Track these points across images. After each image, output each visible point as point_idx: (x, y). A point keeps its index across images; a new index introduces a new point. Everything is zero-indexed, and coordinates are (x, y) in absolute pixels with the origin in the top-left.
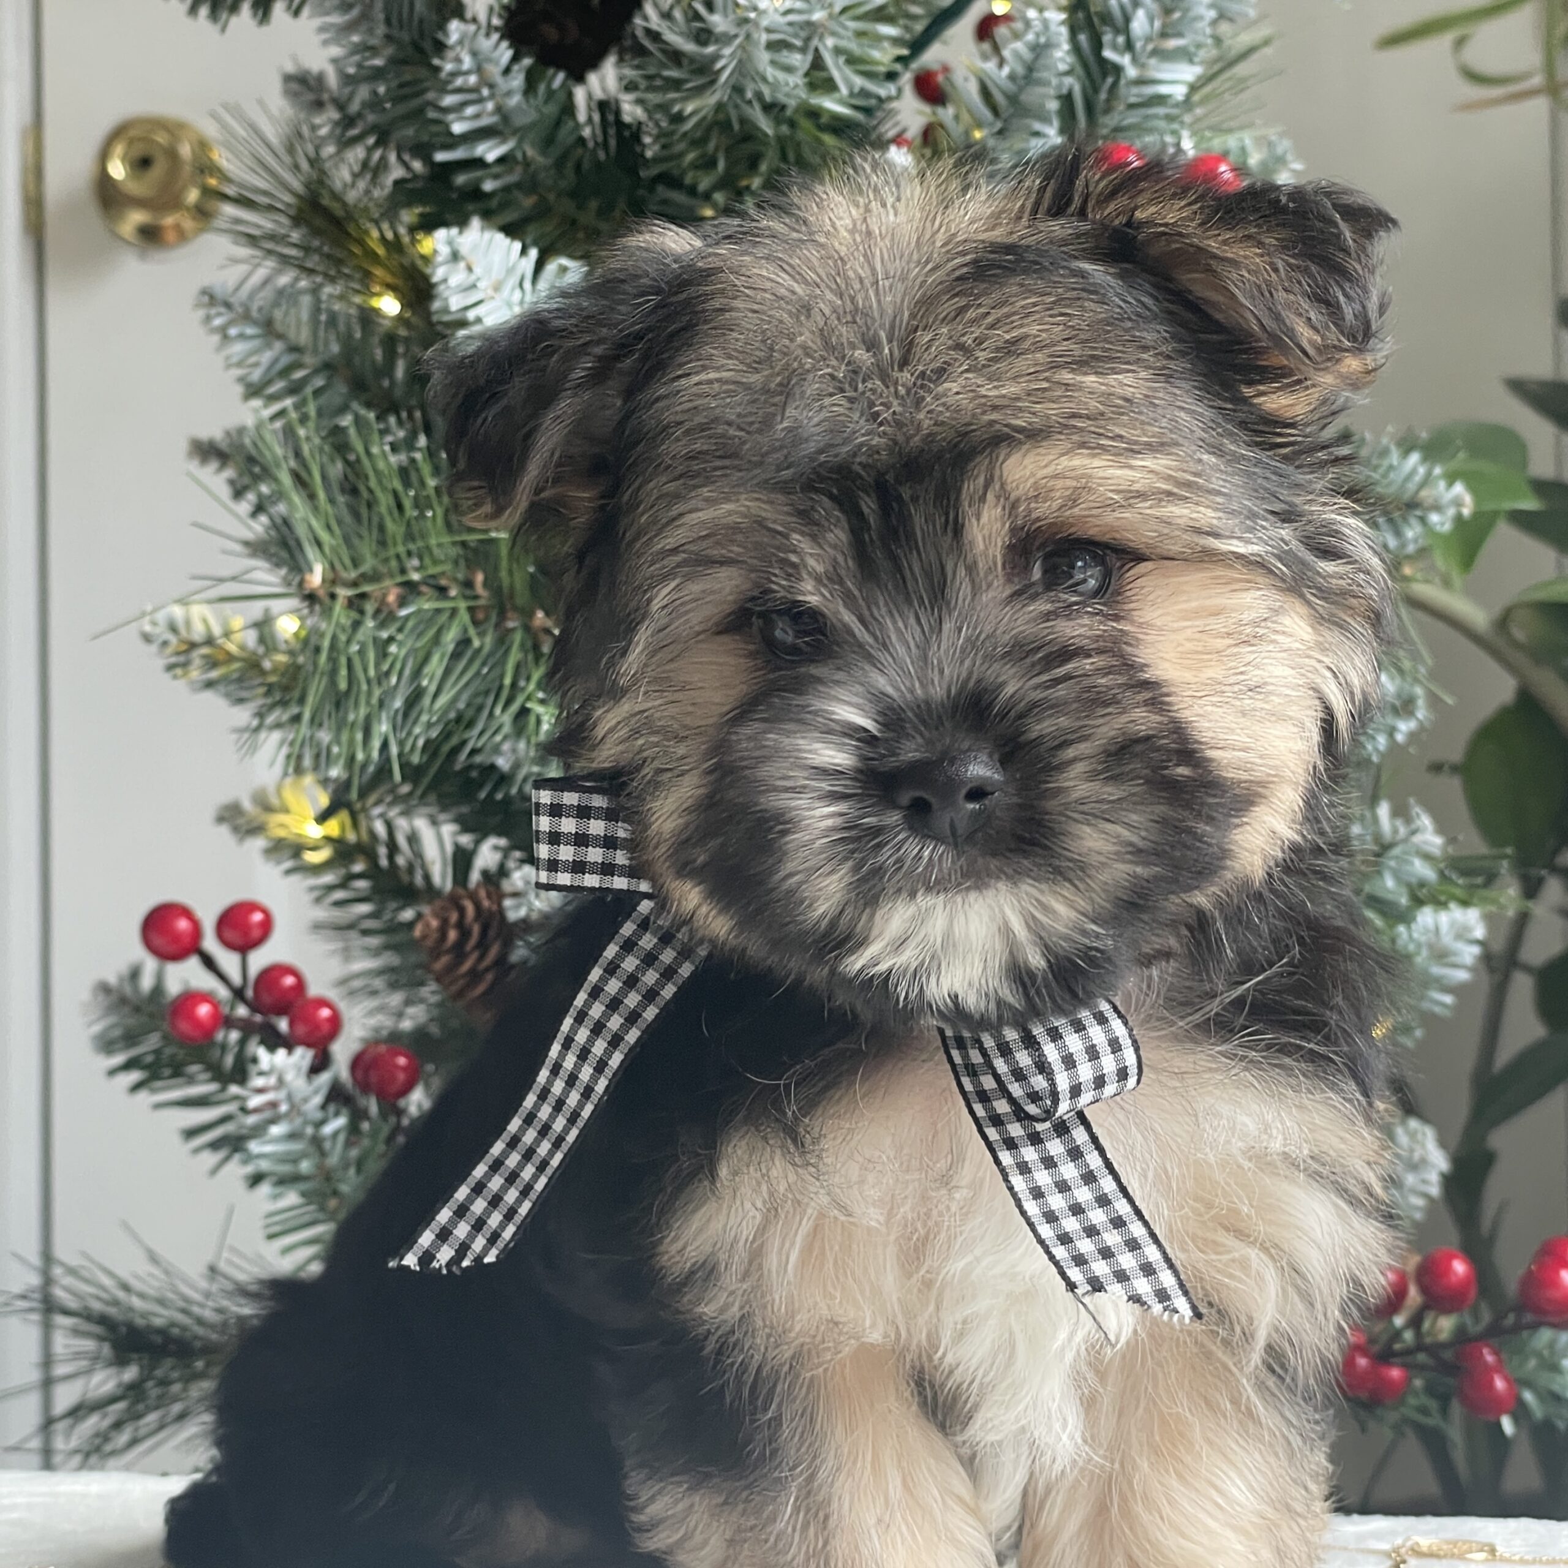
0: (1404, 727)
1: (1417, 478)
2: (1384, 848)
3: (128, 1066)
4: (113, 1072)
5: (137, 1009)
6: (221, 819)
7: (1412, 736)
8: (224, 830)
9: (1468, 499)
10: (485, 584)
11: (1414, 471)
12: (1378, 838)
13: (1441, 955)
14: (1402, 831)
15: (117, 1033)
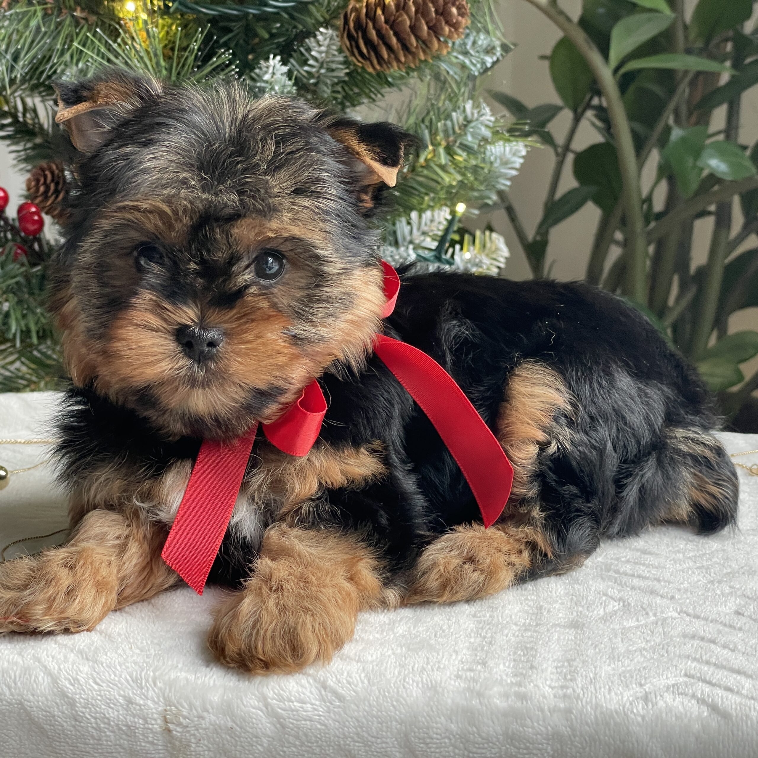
0: (489, 60)
2: (468, 122)
12: (465, 118)
13: (505, 163)
14: (476, 115)
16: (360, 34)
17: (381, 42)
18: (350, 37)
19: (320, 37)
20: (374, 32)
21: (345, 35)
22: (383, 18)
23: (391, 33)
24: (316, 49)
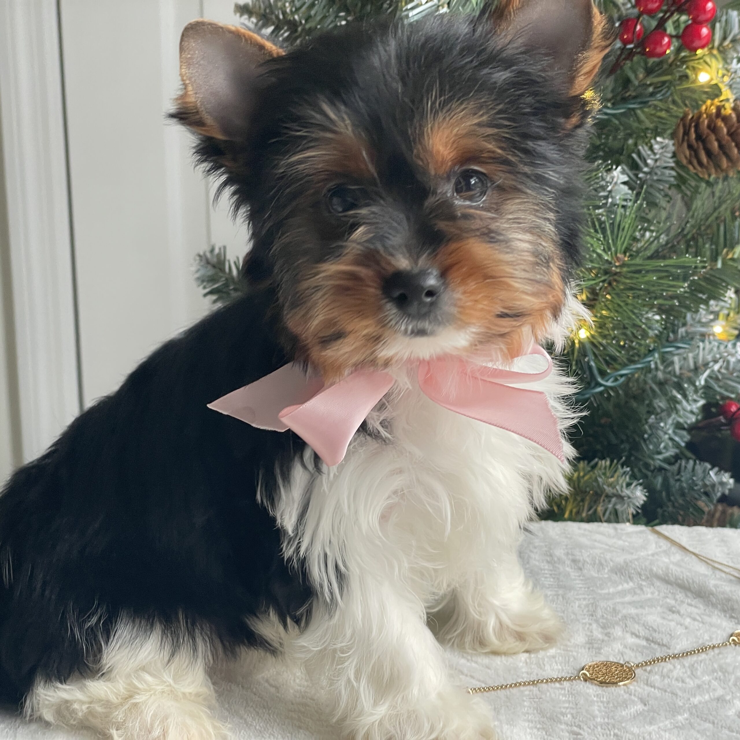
3: (211, 293)
4: (205, 295)
5: (213, 266)
16: (701, 145)
17: (721, 152)
18: (690, 147)
19: (656, 147)
20: (716, 144)
21: (685, 145)
22: (725, 130)
23: (733, 144)
24: (652, 157)
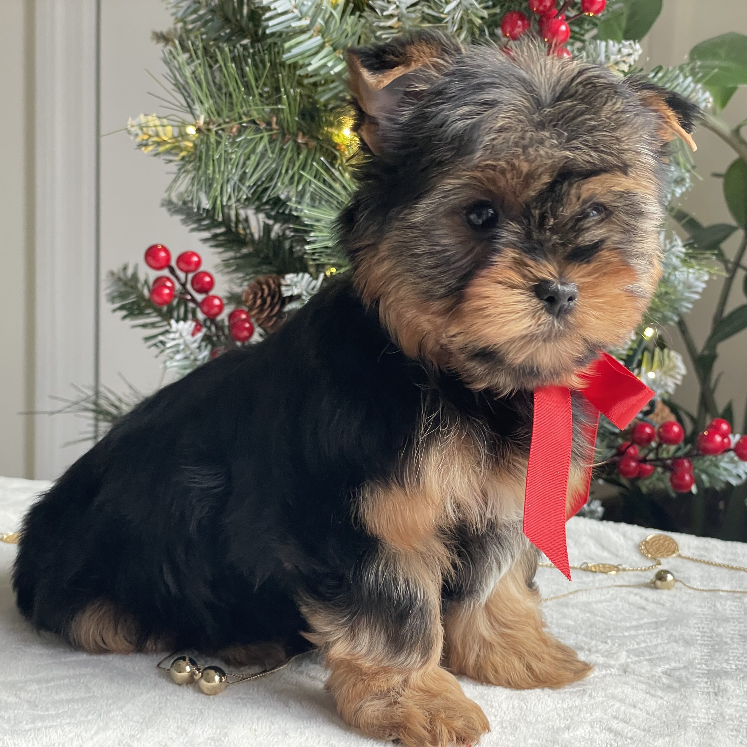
0: (679, 191)
1: (690, 89)
3: (121, 308)
4: (114, 311)
5: (125, 284)
6: (163, 205)
7: (683, 194)
8: (164, 210)
9: (711, 100)
10: (277, 123)
11: (688, 86)
13: (689, 287)
15: (116, 294)
